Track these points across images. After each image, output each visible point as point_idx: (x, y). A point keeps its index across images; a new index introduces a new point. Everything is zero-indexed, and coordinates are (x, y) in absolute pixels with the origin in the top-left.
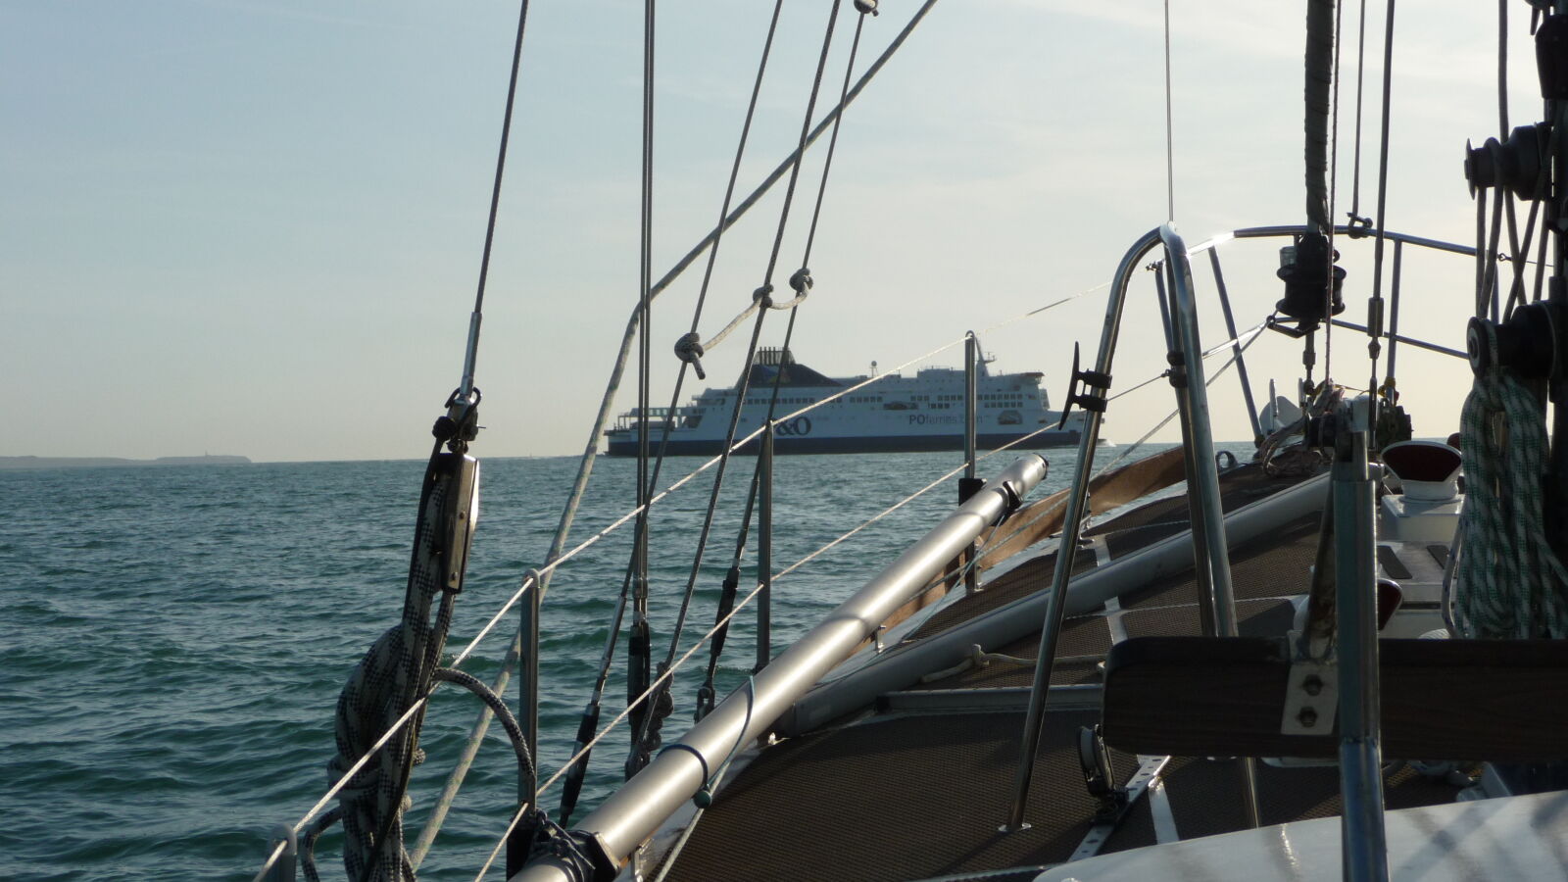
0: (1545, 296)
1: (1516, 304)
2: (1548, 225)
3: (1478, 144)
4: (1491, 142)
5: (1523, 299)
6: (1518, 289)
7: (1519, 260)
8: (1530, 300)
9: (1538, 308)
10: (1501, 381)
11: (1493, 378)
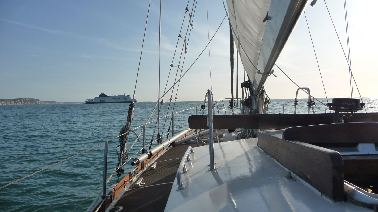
0: (249, 98)
1: (246, 98)
2: (249, 91)
3: (242, 83)
4: (243, 82)
5: (247, 98)
6: (246, 97)
7: (246, 93)
8: (248, 98)
9: (248, 99)
10: (245, 106)
11: (244, 106)
